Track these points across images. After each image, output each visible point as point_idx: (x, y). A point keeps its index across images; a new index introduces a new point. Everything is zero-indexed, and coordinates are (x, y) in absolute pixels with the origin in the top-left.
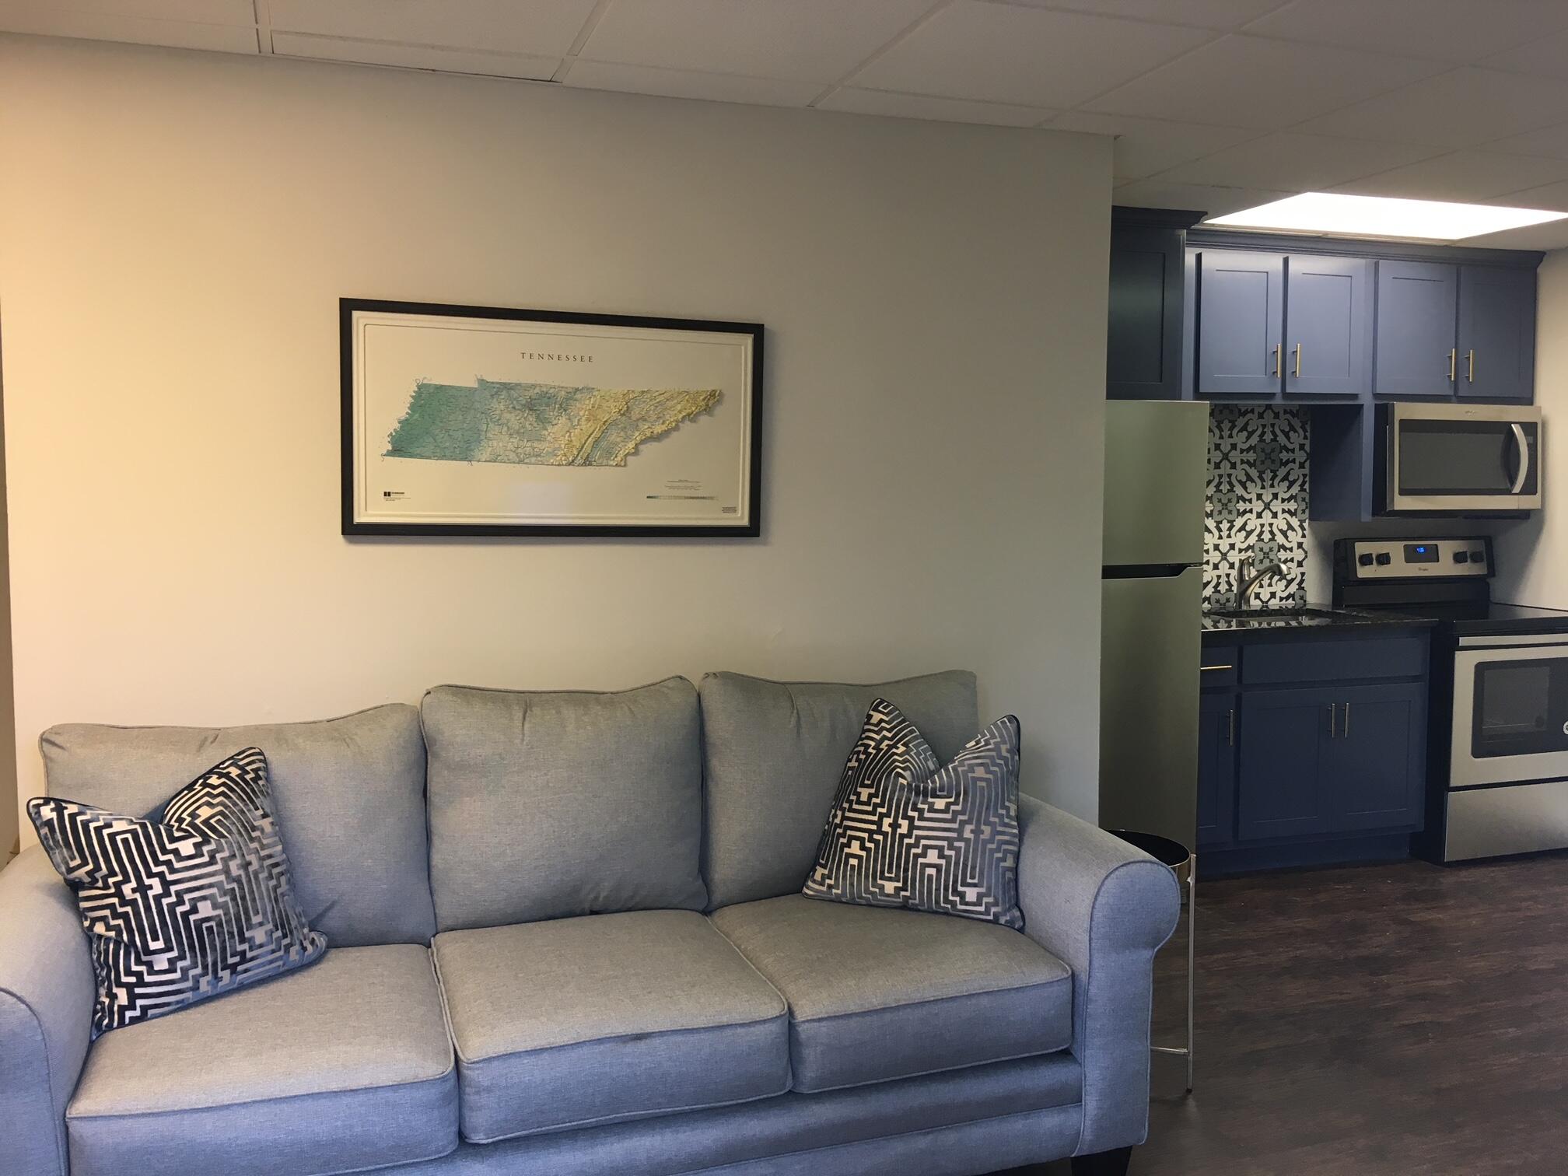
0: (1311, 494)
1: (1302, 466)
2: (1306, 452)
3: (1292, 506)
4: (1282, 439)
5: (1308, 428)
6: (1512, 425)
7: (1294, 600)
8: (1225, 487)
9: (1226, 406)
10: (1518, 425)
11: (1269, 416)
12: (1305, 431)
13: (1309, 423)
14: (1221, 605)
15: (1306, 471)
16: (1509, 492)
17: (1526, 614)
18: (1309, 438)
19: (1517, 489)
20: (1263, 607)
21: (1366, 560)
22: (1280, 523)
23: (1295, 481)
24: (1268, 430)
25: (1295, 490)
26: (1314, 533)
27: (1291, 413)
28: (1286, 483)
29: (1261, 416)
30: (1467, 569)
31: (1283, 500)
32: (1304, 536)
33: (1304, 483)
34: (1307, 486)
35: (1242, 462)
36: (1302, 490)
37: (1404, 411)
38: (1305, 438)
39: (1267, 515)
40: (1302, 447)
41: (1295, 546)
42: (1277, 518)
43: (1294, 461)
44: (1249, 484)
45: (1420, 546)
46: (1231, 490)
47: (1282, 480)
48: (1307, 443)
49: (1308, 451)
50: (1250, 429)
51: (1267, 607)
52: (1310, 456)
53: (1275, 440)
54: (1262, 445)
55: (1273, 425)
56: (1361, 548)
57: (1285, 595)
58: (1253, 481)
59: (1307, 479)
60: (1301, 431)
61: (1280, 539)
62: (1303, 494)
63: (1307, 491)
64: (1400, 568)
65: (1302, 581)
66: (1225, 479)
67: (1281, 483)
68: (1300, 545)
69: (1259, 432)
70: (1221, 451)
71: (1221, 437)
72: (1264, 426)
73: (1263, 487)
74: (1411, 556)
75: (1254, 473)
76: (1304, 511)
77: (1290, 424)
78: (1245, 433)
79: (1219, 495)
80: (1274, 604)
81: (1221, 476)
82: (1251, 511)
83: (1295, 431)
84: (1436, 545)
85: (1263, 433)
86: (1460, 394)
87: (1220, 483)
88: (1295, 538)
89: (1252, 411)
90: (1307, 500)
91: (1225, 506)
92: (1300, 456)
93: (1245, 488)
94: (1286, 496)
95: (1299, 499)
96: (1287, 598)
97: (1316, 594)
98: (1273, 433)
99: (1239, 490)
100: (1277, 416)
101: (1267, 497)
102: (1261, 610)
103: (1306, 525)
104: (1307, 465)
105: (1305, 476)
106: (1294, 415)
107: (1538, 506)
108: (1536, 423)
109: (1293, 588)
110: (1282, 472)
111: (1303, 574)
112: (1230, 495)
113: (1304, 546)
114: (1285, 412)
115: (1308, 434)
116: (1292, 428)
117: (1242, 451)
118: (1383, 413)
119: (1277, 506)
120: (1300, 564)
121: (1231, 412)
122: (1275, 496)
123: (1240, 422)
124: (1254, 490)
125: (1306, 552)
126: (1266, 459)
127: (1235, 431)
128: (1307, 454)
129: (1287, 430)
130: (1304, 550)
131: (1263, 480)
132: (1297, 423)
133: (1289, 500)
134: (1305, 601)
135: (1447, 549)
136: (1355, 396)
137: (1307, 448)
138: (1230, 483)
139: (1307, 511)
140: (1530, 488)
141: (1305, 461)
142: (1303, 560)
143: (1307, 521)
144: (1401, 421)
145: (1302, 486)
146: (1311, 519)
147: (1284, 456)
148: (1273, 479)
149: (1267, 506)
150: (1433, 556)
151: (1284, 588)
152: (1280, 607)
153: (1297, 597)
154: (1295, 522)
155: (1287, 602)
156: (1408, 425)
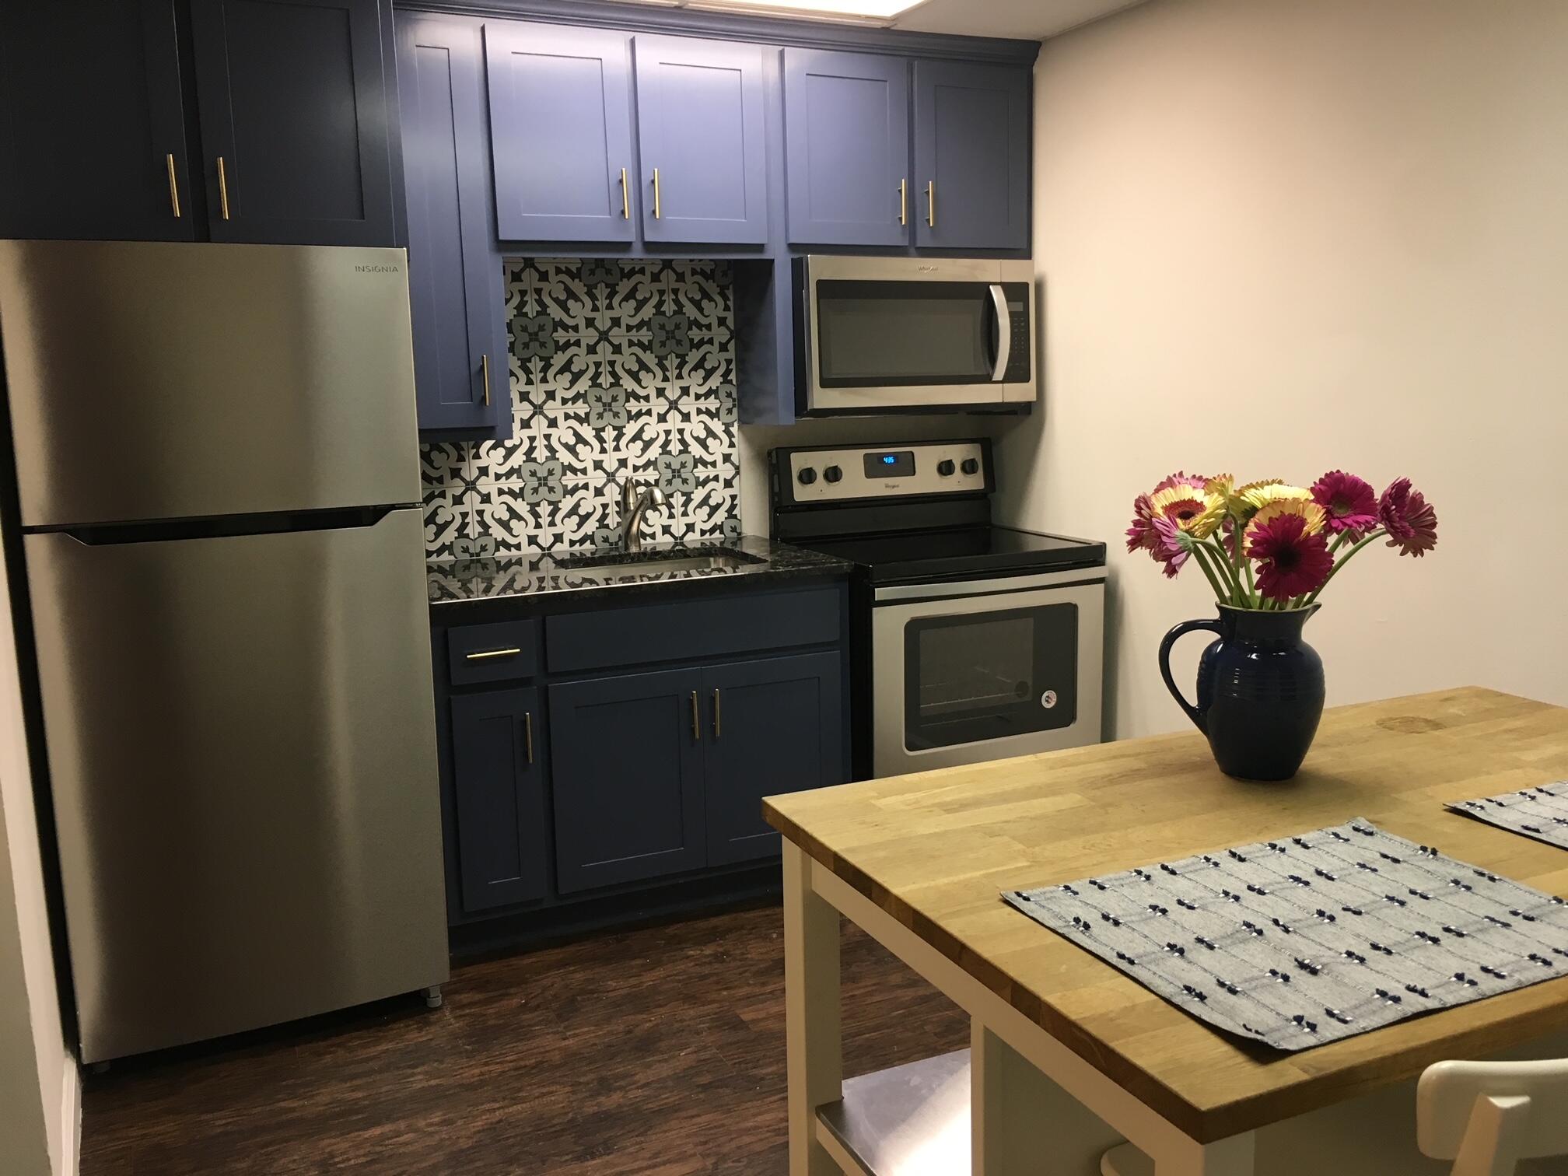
0: (739, 386)
1: (723, 348)
2: (728, 328)
3: (712, 404)
4: (690, 311)
5: (730, 294)
6: (991, 287)
7: (722, 532)
8: (605, 380)
9: (600, 262)
10: (999, 287)
11: (668, 279)
12: (725, 298)
13: (731, 287)
14: (611, 544)
15: (731, 354)
16: (987, 379)
17: (1035, 546)
18: (732, 307)
19: (1000, 372)
20: (676, 544)
21: (808, 476)
22: (695, 427)
23: (713, 370)
24: (669, 298)
25: (715, 382)
26: (749, 440)
27: (703, 273)
28: (701, 373)
29: (656, 278)
30: (957, 482)
31: (698, 397)
32: (732, 445)
33: (728, 372)
34: (732, 377)
35: (631, 344)
36: (726, 380)
37: (820, 268)
38: (727, 308)
39: (674, 419)
40: (722, 322)
41: (720, 460)
42: (689, 420)
43: (711, 341)
44: (642, 375)
45: (888, 455)
46: (616, 383)
47: (695, 368)
48: (730, 317)
49: (732, 328)
50: (639, 297)
51: (682, 544)
52: (735, 335)
53: (679, 312)
54: (660, 319)
55: (675, 291)
56: (799, 461)
57: (708, 526)
58: (649, 370)
59: (733, 366)
60: (718, 299)
61: (696, 450)
62: (728, 388)
63: (734, 383)
64: (856, 485)
65: (733, 507)
66: (605, 369)
67: (693, 373)
68: (727, 458)
69: (654, 300)
70: (597, 329)
71: (595, 309)
72: (661, 293)
73: (666, 379)
74: (874, 468)
75: (650, 359)
76: (730, 411)
77: (702, 289)
78: (632, 303)
79: (597, 391)
80: (693, 539)
81: (598, 365)
82: (649, 413)
83: (711, 299)
84: (912, 453)
85: (661, 303)
86: (919, 245)
87: (597, 375)
88: (718, 448)
89: (642, 271)
90: (734, 395)
91: (608, 407)
92: (721, 335)
93: (639, 382)
94: (702, 390)
95: (722, 394)
96: (712, 531)
97: (754, 522)
98: (677, 302)
99: (628, 384)
100: (681, 277)
101: (673, 392)
102: (672, 551)
103: (734, 429)
104: (731, 346)
105: (729, 362)
106: (707, 277)
107: (1032, 397)
109: (720, 516)
110: (693, 357)
111: (734, 497)
112: (615, 391)
113: (734, 459)
114: (694, 272)
115: (731, 304)
116: (706, 295)
117: (629, 328)
118: (799, 270)
119: (688, 404)
120: (728, 484)
121: (609, 272)
122: (685, 391)
123: (624, 287)
124: (650, 383)
125: (737, 468)
126: (668, 339)
127: (616, 301)
128: (731, 332)
129: (698, 297)
130: (733, 464)
131: (664, 369)
132: (711, 287)
133: (707, 395)
134: (739, 534)
135: (927, 457)
136: (760, 248)
137: (730, 322)
138: (614, 374)
139: (735, 410)
140: (1018, 372)
141: (729, 341)
142: (733, 477)
143: (736, 424)
144: (820, 283)
145: (725, 375)
146: (742, 422)
147: (696, 334)
148: (680, 367)
149: (673, 405)
150: (906, 466)
151: (707, 518)
152: (702, 544)
153: (727, 529)
154: (717, 426)
155: (713, 536)
156: (826, 288)
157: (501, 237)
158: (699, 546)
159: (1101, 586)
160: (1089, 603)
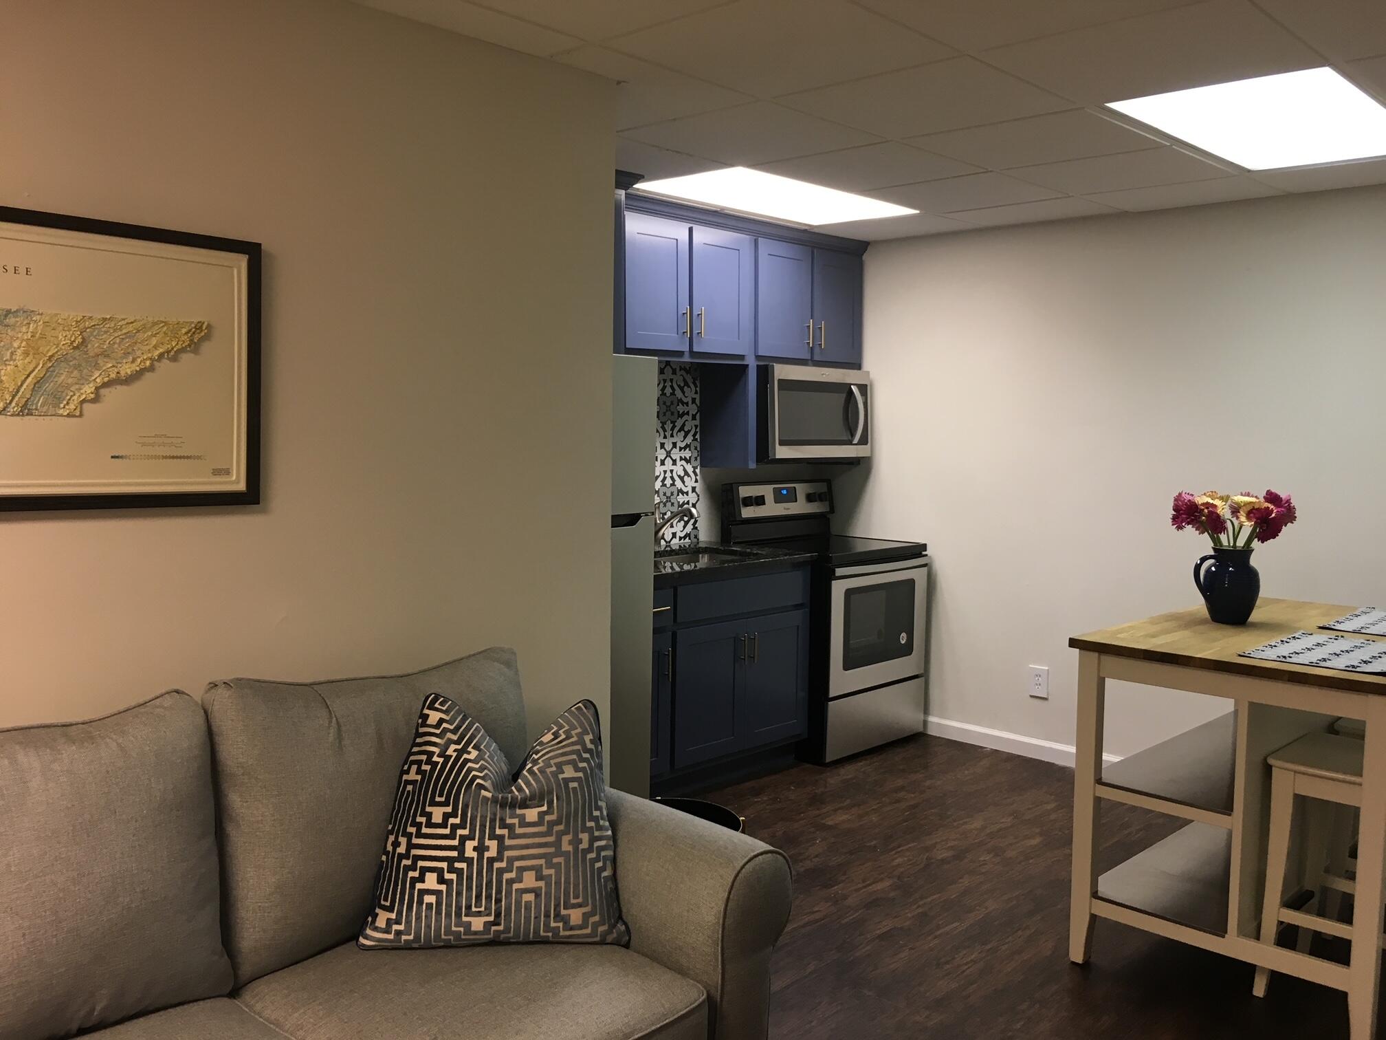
0: (701, 443)
2: (697, 405)
3: (687, 454)
4: (679, 393)
5: (698, 384)
6: (852, 387)
7: (689, 538)
10: (855, 387)
11: (668, 372)
12: (696, 387)
13: (699, 379)
15: (697, 422)
16: (850, 443)
18: (698, 391)
19: (856, 441)
20: (667, 546)
21: (749, 502)
22: (679, 470)
23: (689, 432)
24: (668, 384)
25: (689, 440)
26: (704, 478)
27: (685, 369)
28: (683, 433)
29: (662, 371)
31: (681, 449)
32: (696, 481)
33: (695, 433)
34: (698, 436)
36: (695, 440)
37: (782, 372)
38: (696, 393)
39: (668, 461)
40: (694, 400)
41: (690, 490)
42: (676, 465)
43: (688, 413)
45: (783, 488)
47: (680, 431)
48: (697, 397)
49: (699, 405)
51: (670, 546)
52: (700, 410)
53: (673, 394)
54: (664, 398)
55: (671, 380)
56: (745, 491)
58: (657, 431)
59: (698, 430)
60: (692, 386)
61: (679, 484)
62: (695, 443)
63: (699, 440)
64: (772, 509)
65: (696, 521)
67: (679, 433)
68: (694, 489)
69: (661, 386)
72: (665, 381)
73: (665, 437)
74: (779, 498)
75: (658, 423)
76: (696, 459)
77: (684, 380)
80: (675, 543)
82: (656, 459)
83: (689, 387)
84: (795, 488)
85: (664, 388)
86: (817, 359)
88: (689, 483)
90: (699, 449)
92: (693, 409)
94: (683, 445)
95: (693, 448)
96: (685, 537)
98: (672, 387)
100: (674, 372)
101: (668, 446)
104: (698, 416)
105: (696, 426)
106: (688, 372)
107: (869, 454)
108: (866, 385)
109: (689, 528)
110: (679, 423)
113: (697, 490)
114: (681, 369)
115: (698, 389)
116: (686, 384)
118: (764, 373)
119: (676, 454)
120: (694, 506)
122: (674, 445)
124: (657, 440)
125: (698, 496)
126: (667, 411)
128: (698, 407)
129: (682, 385)
130: (697, 493)
131: (665, 430)
132: (689, 379)
133: (685, 448)
134: (698, 540)
136: (742, 357)
137: (698, 401)
139: (699, 458)
140: (864, 441)
141: (697, 413)
142: (696, 502)
143: (699, 467)
144: (779, 380)
145: (694, 435)
146: (702, 466)
147: (681, 408)
148: (672, 429)
149: (668, 454)
150: (792, 497)
151: (682, 528)
152: (680, 546)
153: (692, 536)
154: (689, 469)
155: (685, 541)
156: (786, 385)
157: (627, 347)
158: (676, 547)
159: (926, 568)
160: (919, 576)
